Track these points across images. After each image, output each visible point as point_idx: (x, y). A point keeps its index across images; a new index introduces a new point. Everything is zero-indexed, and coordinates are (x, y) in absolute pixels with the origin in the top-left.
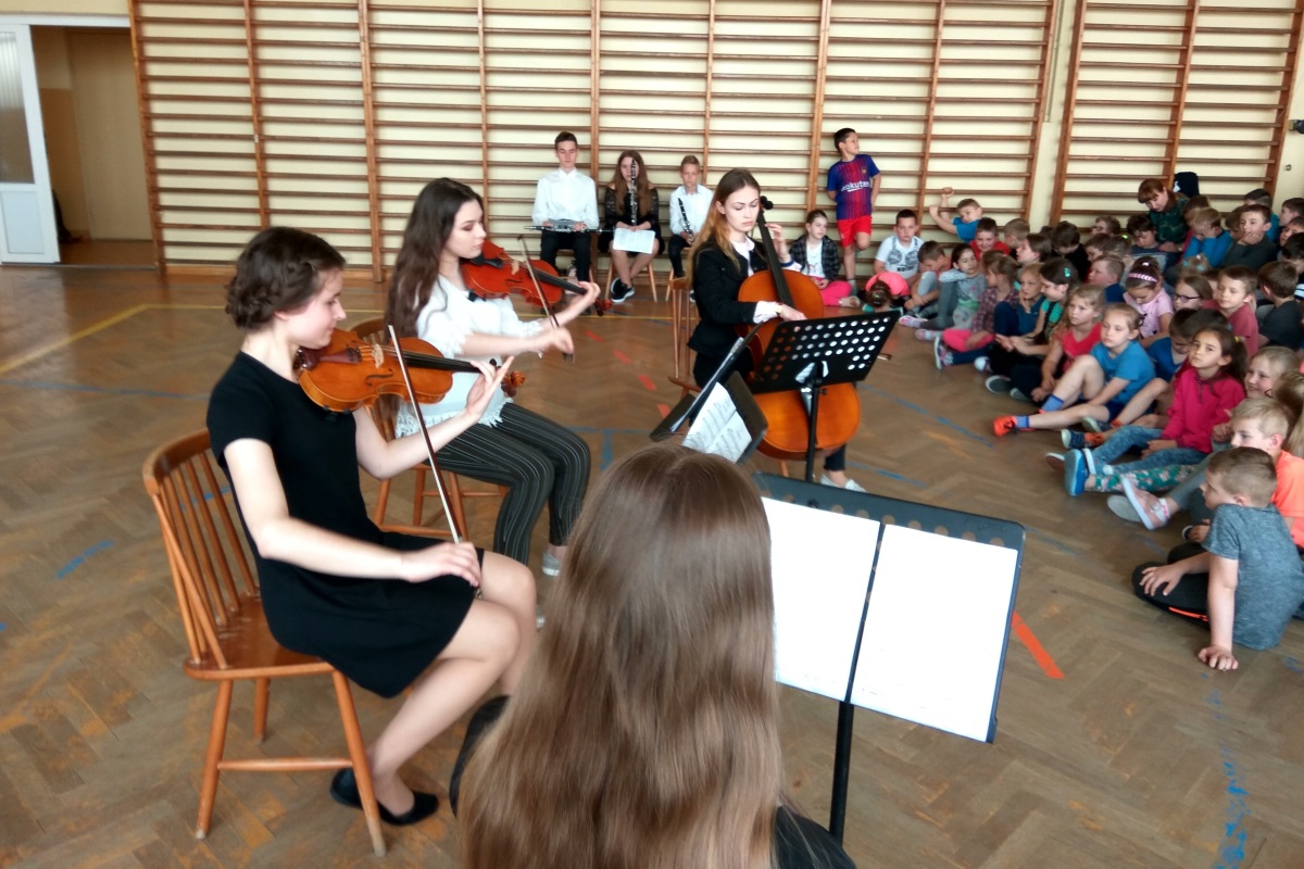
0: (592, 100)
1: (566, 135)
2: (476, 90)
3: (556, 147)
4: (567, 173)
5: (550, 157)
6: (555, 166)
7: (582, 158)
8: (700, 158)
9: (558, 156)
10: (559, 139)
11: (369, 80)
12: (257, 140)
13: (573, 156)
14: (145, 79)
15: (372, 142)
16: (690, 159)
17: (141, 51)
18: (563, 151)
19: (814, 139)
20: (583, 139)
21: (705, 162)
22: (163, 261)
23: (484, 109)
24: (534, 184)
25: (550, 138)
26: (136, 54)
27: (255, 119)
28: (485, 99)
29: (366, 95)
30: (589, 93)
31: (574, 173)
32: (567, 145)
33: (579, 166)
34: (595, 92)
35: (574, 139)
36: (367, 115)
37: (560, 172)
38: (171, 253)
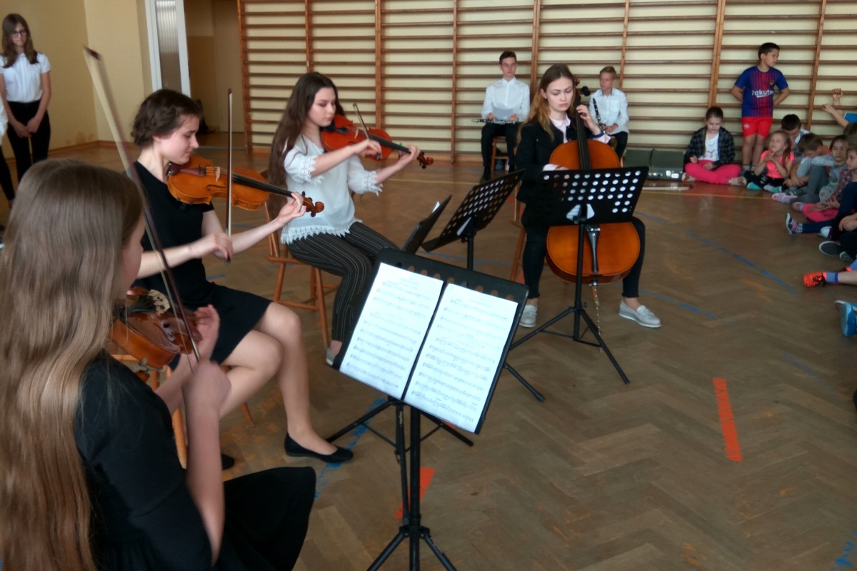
0: (535, 28)
1: (508, 53)
2: (449, 25)
3: (500, 63)
4: (508, 81)
5: (496, 70)
6: (499, 77)
7: (521, 70)
8: (617, 69)
9: (502, 69)
10: (502, 58)
11: (379, 22)
12: (308, 65)
13: (513, 68)
14: (245, 27)
15: (379, 64)
16: (609, 69)
17: (243, 9)
18: (507, 65)
19: (715, 50)
20: (520, 57)
21: (622, 71)
22: (250, 144)
23: (455, 38)
24: (483, 90)
25: (496, 57)
26: (239, 11)
27: (308, 51)
28: (457, 30)
29: (377, 32)
30: (532, 23)
31: (513, 81)
32: (509, 61)
33: (519, 77)
34: (536, 23)
35: (514, 56)
36: (377, 46)
37: (504, 81)
38: (256, 139)
